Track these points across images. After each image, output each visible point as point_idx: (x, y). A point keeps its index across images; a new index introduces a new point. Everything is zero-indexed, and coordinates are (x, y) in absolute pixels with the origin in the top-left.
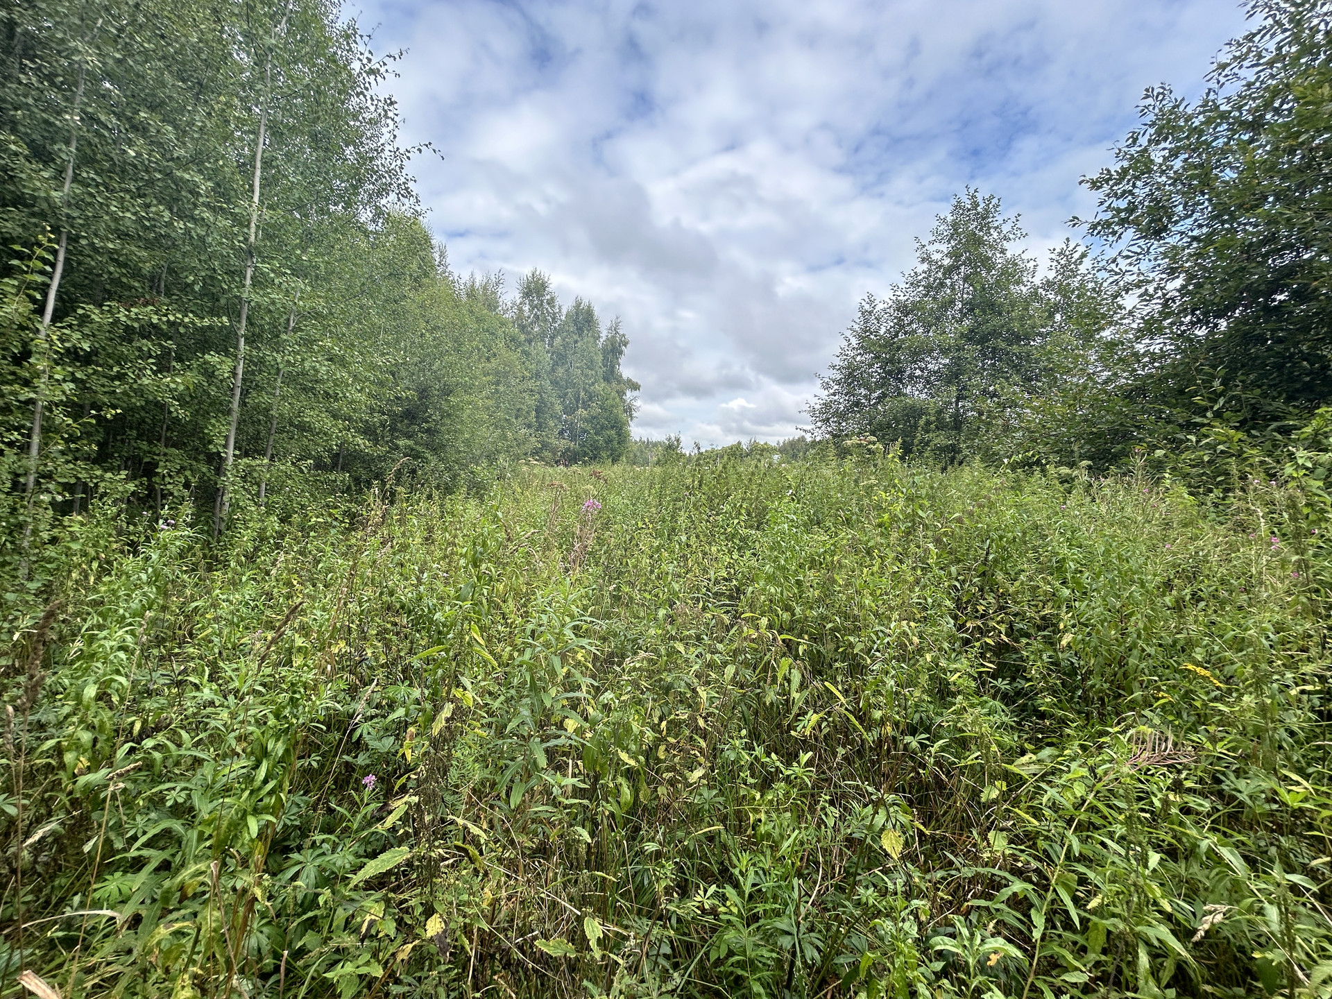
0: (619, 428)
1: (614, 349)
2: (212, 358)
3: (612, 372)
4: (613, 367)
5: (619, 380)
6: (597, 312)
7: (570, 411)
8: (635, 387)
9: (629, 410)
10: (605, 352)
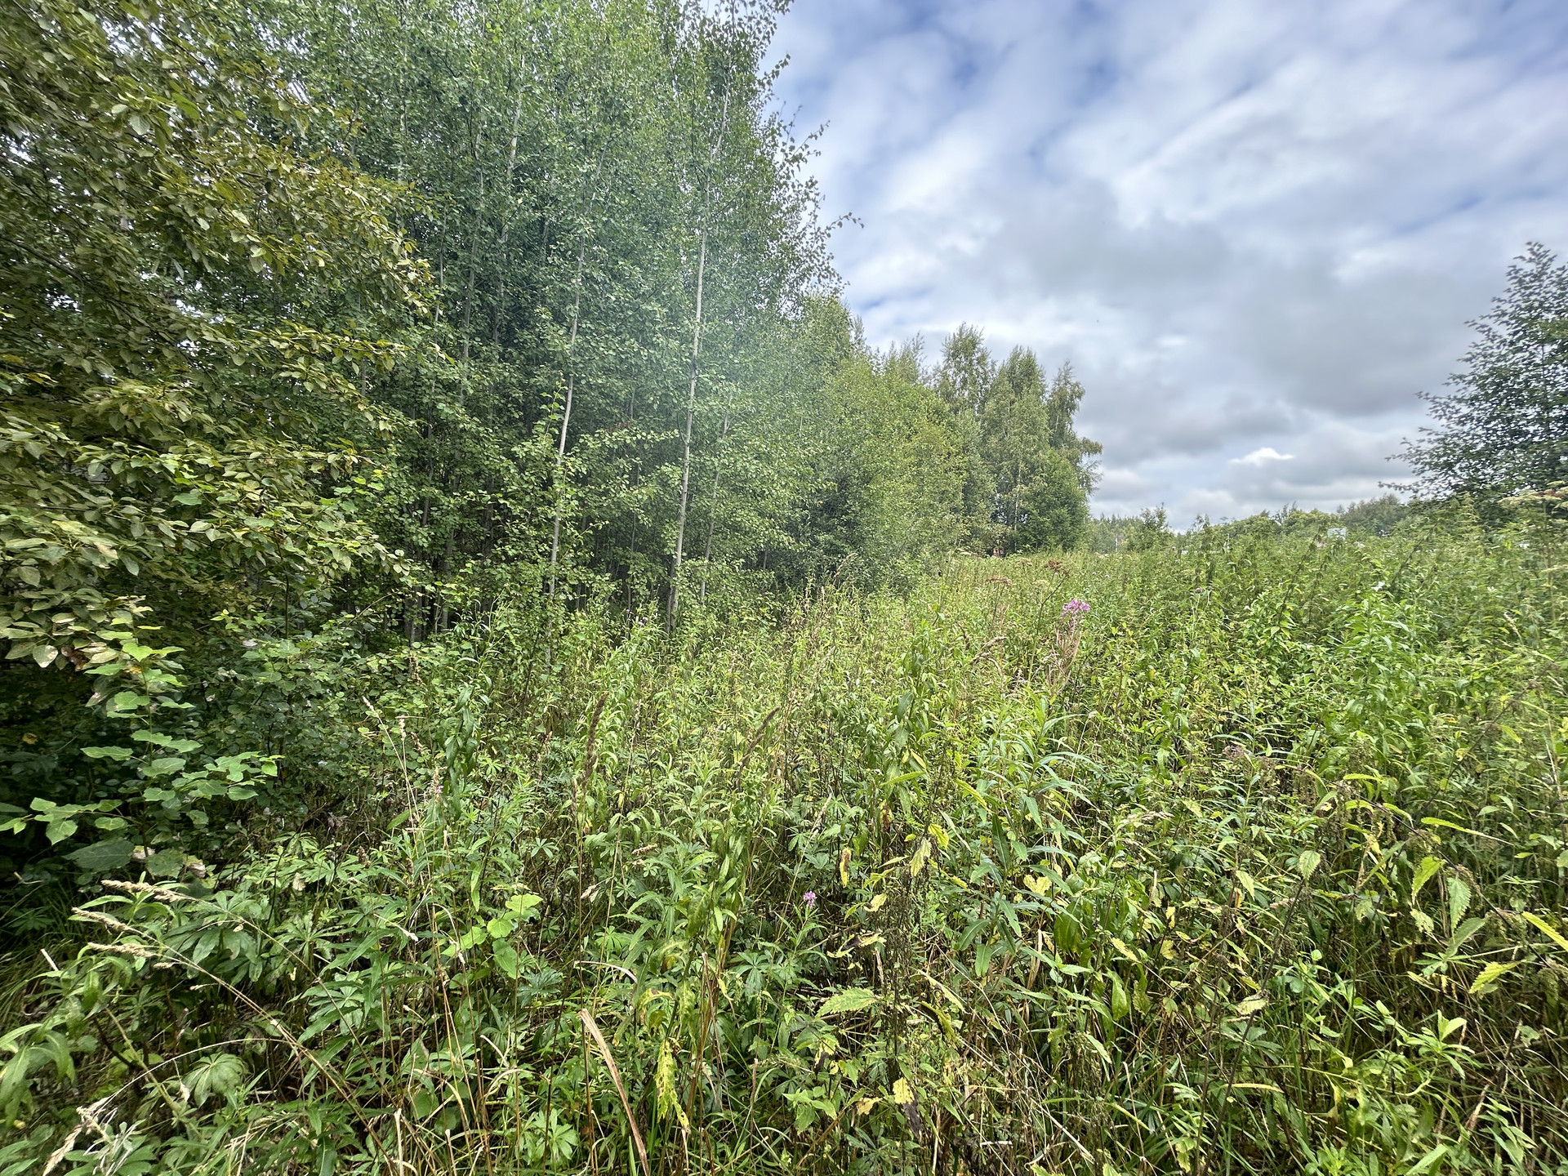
0: (1072, 505)
1: (1064, 405)
2: (666, 469)
3: (1061, 434)
4: (1062, 427)
5: (1071, 442)
6: (1039, 361)
7: (1004, 488)
8: (1094, 449)
9: (1086, 481)
10: (1051, 409)
